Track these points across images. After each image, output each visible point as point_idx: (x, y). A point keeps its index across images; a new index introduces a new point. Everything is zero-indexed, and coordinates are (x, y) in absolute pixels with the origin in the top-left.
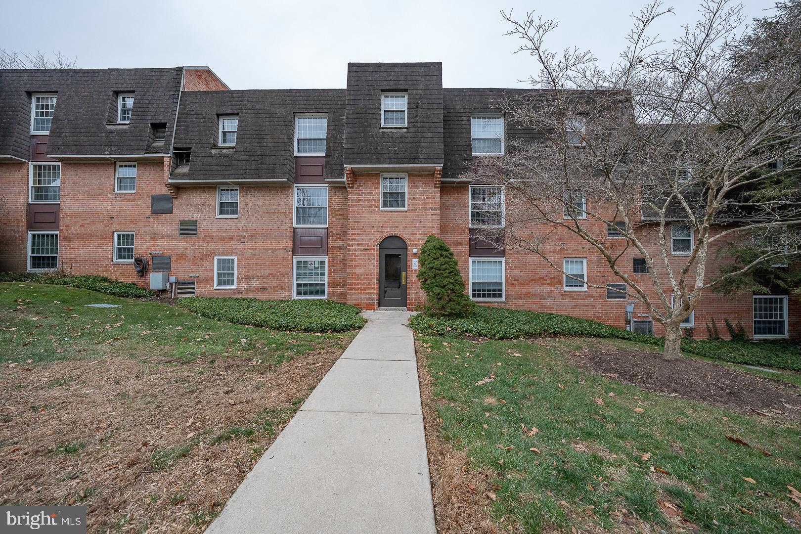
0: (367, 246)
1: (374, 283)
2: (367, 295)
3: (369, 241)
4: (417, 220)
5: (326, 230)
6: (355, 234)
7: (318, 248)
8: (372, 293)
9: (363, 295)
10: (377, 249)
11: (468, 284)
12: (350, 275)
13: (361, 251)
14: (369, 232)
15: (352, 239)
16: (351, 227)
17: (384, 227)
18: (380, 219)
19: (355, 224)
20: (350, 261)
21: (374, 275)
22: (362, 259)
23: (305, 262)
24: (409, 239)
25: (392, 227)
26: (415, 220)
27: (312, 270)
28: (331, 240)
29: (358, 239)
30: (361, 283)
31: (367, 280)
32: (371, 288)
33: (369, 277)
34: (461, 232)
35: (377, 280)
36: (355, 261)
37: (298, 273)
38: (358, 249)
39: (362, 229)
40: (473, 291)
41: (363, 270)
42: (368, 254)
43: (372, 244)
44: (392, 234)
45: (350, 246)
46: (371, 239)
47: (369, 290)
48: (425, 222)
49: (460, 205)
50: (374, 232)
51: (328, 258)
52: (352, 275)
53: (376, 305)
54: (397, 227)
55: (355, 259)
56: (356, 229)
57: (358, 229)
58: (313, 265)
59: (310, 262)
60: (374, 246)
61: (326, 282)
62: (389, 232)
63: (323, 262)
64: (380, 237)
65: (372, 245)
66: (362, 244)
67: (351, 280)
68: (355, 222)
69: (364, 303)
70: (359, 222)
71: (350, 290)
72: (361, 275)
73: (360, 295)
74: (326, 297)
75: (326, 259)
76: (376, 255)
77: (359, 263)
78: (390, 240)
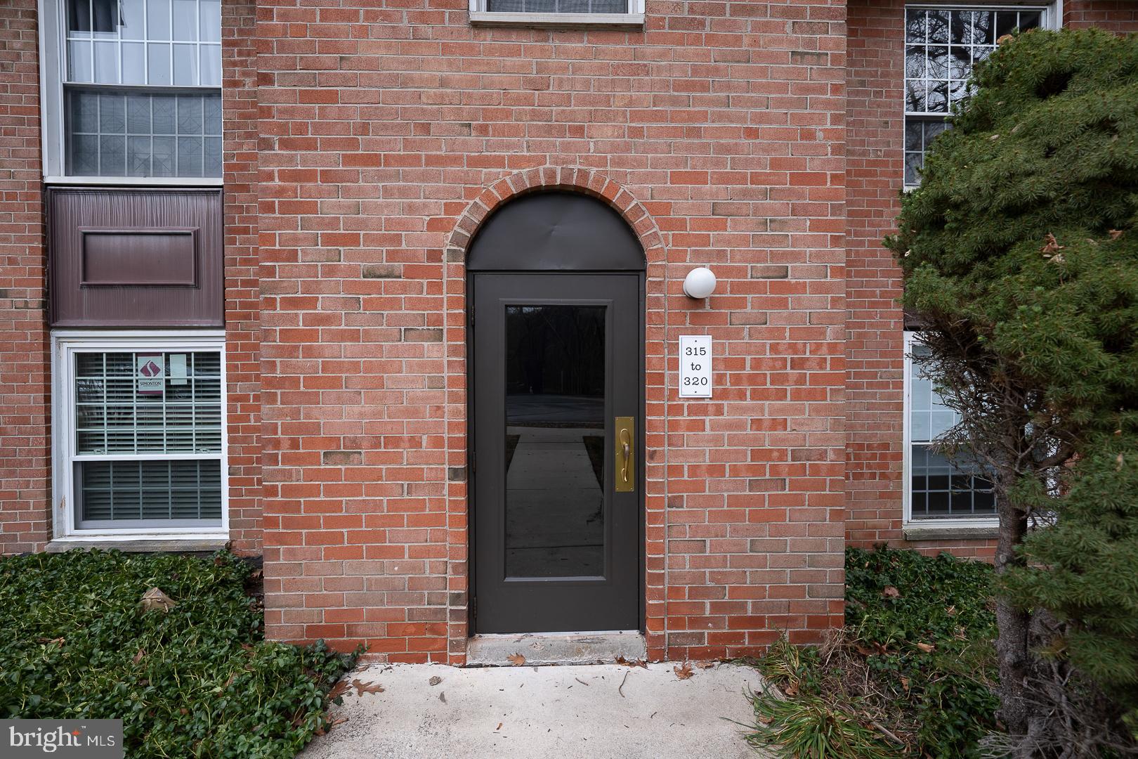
0: (392, 256)
1: (438, 488)
2: (394, 571)
3: (402, 225)
4: (704, 87)
5: (215, 203)
6: (308, 176)
7: (182, 291)
8: (426, 553)
9: (367, 570)
10: (452, 271)
12: (277, 444)
13: (349, 287)
14: (401, 160)
15: (287, 208)
16: (283, 128)
17: (500, 132)
18: (473, 83)
19: (308, 113)
20: (281, 351)
21: (437, 442)
22: (354, 336)
23: (121, 360)
24: (653, 209)
25: (549, 131)
26: (689, 86)
27: (157, 396)
28: (241, 251)
29: (331, 205)
30: (355, 491)
31: (393, 474)
32: (416, 522)
33: (406, 452)
35: (454, 474)
36: (309, 352)
37: (85, 417)
38: (330, 271)
39: (353, 144)
40: (918, 482)
41: (368, 408)
42: (393, 304)
43: (418, 241)
44: (552, 174)
45: (274, 256)
46: (411, 209)
47: (406, 537)
48: (756, 103)
50: (431, 161)
51: (229, 338)
52: (294, 444)
53: (454, 627)
54: (579, 131)
55: (312, 336)
56: (310, 145)
57: (329, 145)
58: (162, 375)
59: (142, 362)
60: (434, 255)
61: (223, 456)
62: (528, 160)
63: (207, 360)
64: (470, 193)
65: (422, 249)
66: (354, 240)
67: (287, 475)
68: (307, 97)
69: (373, 617)
70: (332, 97)
71: (280, 539)
72: (355, 443)
73: (348, 569)
75: (215, 342)
76: (451, 313)
77: (340, 367)
78: (533, 214)
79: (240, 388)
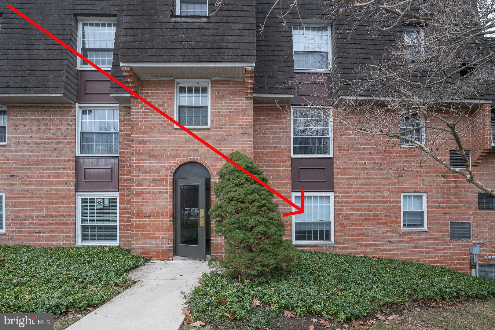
0: (158, 176)
1: (167, 224)
2: (158, 241)
3: (160, 170)
4: (223, 141)
5: (116, 161)
6: (141, 160)
7: (108, 182)
8: (165, 237)
9: (152, 241)
10: (170, 179)
11: (291, 225)
12: (134, 215)
13: (149, 182)
14: (160, 156)
15: (136, 166)
16: (136, 150)
17: (180, 150)
18: (175, 140)
19: (141, 147)
20: (135, 196)
21: (167, 214)
22: (150, 192)
23: (92, 200)
24: (212, 166)
25: (190, 150)
26: (219, 141)
27: (101, 209)
28: (123, 172)
29: (146, 166)
30: (150, 224)
31: (158, 221)
32: (163, 231)
33: (161, 216)
34: (282, 162)
35: (170, 221)
36: (141, 196)
38: (145, 179)
39: (150, 153)
40: (297, 232)
41: (153, 207)
42: (158, 186)
43: (163, 173)
44: (190, 159)
45: (134, 176)
46: (162, 166)
47: (160, 234)
48: (234, 144)
49: (280, 129)
50: (166, 156)
51: (120, 194)
52: (138, 215)
53: (170, 253)
54: (197, 150)
55: (141, 192)
56: (142, 154)
57: (145, 153)
58: (102, 204)
59: (98, 200)
60: (167, 176)
61: (118, 224)
62: (186, 156)
63: (114, 200)
64: (174, 163)
65: (164, 175)
66: (150, 173)
67: (136, 221)
68: (141, 144)
69: (154, 251)
70: (146, 144)
71: (135, 234)
72: (150, 214)
73: (148, 241)
74: (117, 243)
75: (116, 195)
76: (170, 187)
77: (147, 199)
78: (187, 167)
79: (122, 207)
